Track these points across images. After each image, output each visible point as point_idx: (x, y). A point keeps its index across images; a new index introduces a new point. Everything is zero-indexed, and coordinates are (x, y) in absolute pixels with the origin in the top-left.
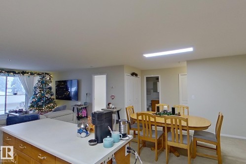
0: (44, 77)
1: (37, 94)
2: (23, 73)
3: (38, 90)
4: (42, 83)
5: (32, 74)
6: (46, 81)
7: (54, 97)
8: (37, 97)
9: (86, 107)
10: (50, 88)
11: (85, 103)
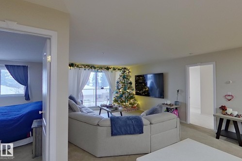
0: (124, 72)
1: (120, 89)
2: (108, 69)
3: (121, 85)
4: (124, 77)
5: (114, 69)
6: (127, 76)
7: (134, 92)
8: (120, 92)
9: (176, 108)
10: (131, 83)
11: (176, 103)
